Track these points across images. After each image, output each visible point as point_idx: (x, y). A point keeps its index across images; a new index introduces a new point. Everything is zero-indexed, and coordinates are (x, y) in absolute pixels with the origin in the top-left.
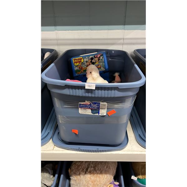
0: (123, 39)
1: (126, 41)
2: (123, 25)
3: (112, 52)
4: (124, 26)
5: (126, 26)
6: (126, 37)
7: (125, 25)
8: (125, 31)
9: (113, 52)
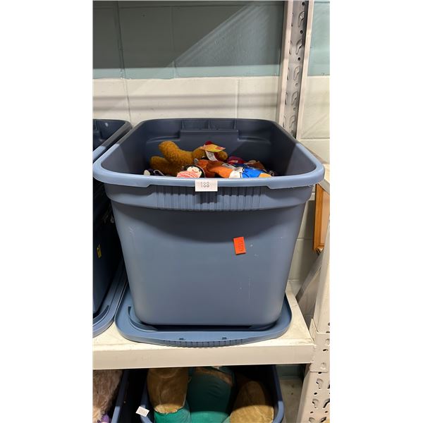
0: (128, 98)
1: (134, 103)
2: (120, 67)
3: (105, 125)
4: (123, 70)
5: (127, 70)
6: (132, 94)
7: (124, 68)
8: (128, 80)
9: (107, 124)
